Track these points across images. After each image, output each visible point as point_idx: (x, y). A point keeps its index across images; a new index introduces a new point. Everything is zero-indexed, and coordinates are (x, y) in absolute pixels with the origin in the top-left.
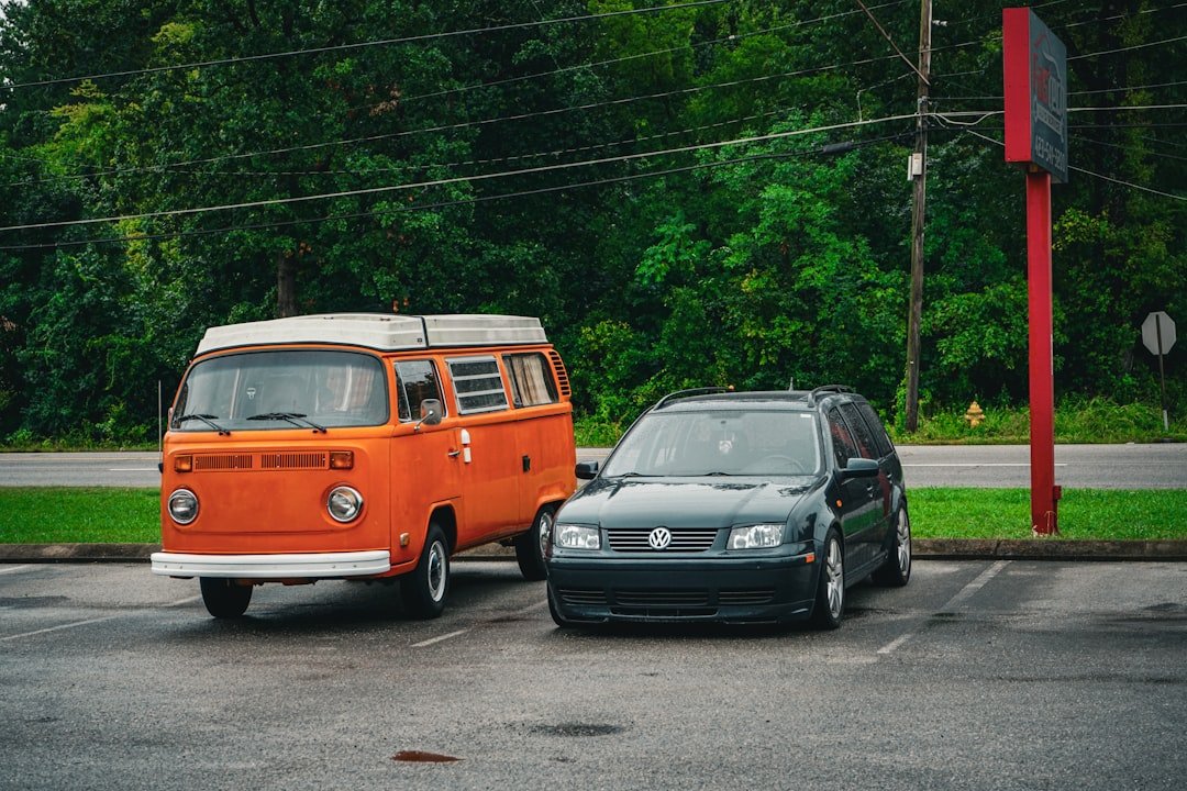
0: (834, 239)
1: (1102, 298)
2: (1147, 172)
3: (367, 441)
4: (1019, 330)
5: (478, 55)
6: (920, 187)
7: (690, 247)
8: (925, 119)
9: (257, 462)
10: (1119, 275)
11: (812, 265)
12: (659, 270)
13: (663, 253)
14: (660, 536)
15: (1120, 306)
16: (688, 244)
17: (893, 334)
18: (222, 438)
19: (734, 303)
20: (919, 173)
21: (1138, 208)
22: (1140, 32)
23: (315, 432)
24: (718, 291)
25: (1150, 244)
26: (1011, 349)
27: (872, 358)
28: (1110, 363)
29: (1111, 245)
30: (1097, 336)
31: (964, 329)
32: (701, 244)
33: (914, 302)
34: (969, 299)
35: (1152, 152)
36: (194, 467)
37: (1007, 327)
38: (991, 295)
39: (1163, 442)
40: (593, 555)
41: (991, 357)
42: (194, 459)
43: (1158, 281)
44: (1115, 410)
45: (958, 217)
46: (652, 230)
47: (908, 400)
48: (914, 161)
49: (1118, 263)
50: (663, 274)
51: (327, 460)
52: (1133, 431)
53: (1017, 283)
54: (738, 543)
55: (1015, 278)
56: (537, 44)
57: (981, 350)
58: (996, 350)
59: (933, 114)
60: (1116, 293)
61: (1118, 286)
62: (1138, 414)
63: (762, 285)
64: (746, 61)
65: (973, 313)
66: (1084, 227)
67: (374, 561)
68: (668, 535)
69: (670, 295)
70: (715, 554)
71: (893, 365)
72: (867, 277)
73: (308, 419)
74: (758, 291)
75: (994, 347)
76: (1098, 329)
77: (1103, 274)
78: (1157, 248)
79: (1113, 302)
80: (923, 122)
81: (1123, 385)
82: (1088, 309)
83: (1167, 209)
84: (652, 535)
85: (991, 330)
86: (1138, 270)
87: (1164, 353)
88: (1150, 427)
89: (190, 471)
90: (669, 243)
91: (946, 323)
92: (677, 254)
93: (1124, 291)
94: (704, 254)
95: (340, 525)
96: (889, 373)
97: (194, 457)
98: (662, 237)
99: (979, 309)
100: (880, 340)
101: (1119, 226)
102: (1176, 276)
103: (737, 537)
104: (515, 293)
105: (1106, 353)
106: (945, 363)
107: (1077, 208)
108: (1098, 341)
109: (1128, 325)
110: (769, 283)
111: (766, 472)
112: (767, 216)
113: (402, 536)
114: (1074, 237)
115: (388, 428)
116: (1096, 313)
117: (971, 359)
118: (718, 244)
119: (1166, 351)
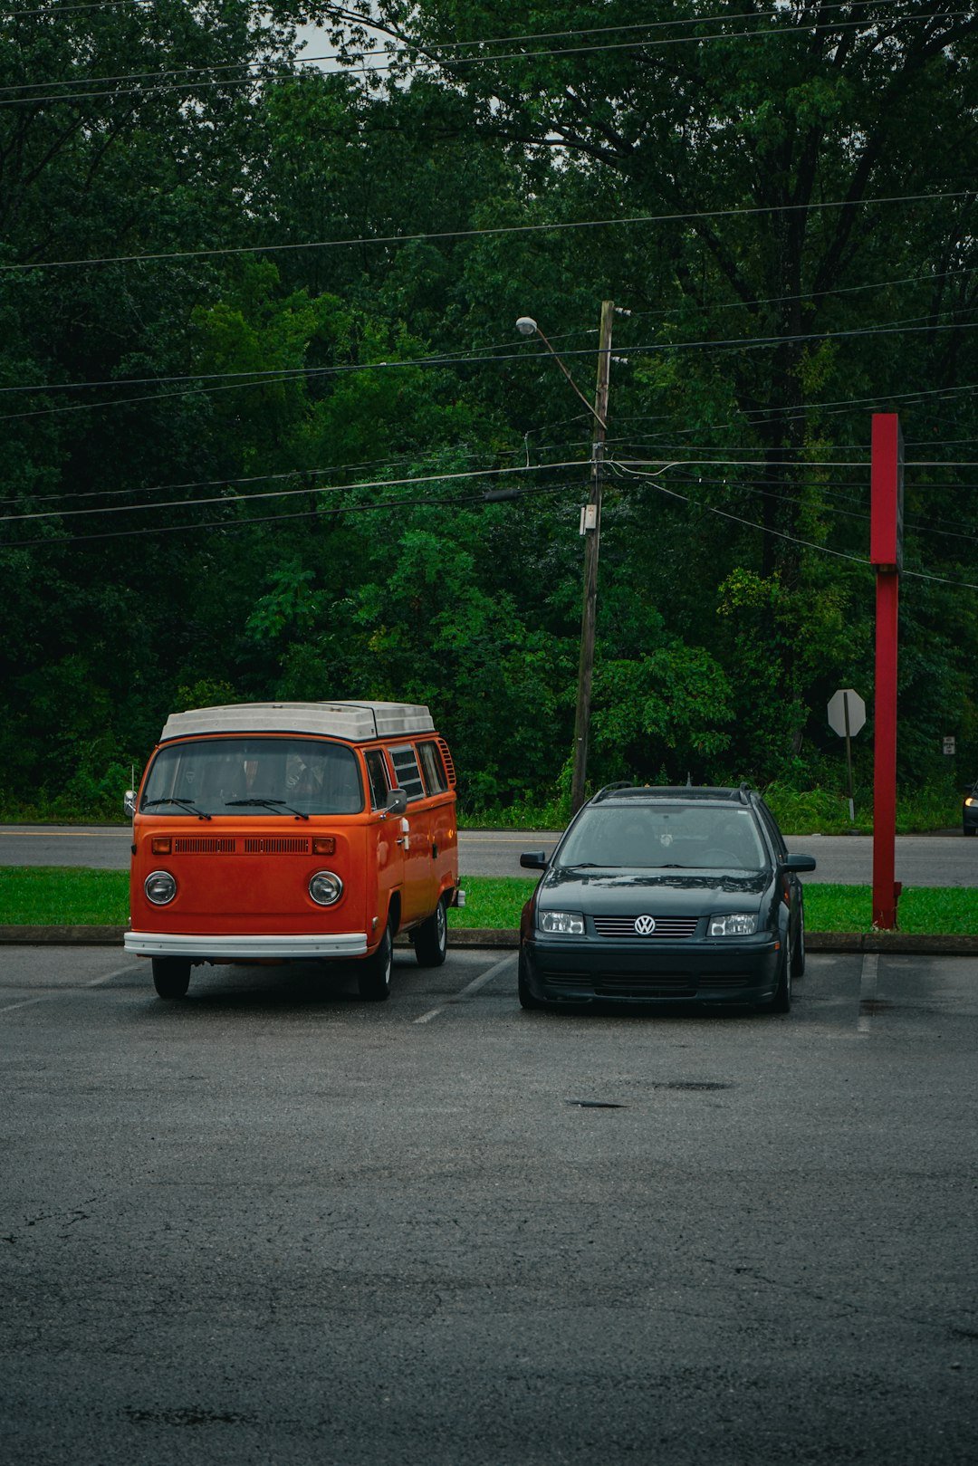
0: (478, 594)
1: (771, 670)
2: (823, 530)
3: (347, 828)
4: (682, 704)
5: (61, 364)
6: (593, 543)
7: (308, 598)
8: (601, 467)
9: (240, 847)
10: (791, 645)
11: (452, 622)
12: (274, 623)
13: (279, 604)
14: (645, 923)
15: (791, 679)
16: (306, 594)
17: (542, 705)
18: (202, 822)
19: (359, 664)
20: (594, 527)
21: (813, 570)
22: (821, 374)
23: (297, 818)
24: (339, 649)
25: (825, 611)
26: (672, 723)
27: (518, 731)
28: (779, 743)
29: (783, 611)
30: (765, 712)
31: (621, 700)
32: (320, 594)
33: (584, 671)
34: (625, 667)
35: (831, 508)
36: (173, 849)
37: (667, 700)
38: (651, 663)
39: (850, 834)
40: (581, 940)
41: (652, 733)
42: (174, 842)
43: (835, 652)
44: (795, 797)
45: (612, 573)
46: (262, 575)
47: (575, 781)
48: (588, 513)
49: (792, 631)
50: (279, 627)
51: (309, 845)
52: (817, 820)
53: (677, 650)
54: (716, 930)
55: (674, 644)
56: (140, 358)
57: (640, 725)
58: (658, 725)
59: (608, 462)
60: (787, 664)
61: (789, 657)
62: (819, 801)
63: (394, 644)
64: (375, 386)
65: (631, 683)
66: (753, 589)
67: (352, 942)
68: (653, 922)
69: (287, 653)
70: (698, 941)
71: (540, 740)
72: (512, 638)
73: (287, 805)
74: (386, 651)
75: (655, 722)
76: (766, 704)
77: (773, 644)
78: (832, 615)
79: (783, 675)
80: (599, 470)
81: (794, 769)
82: (755, 682)
83: (841, 572)
84: (637, 922)
85: (651, 703)
86: (811, 640)
87: (851, 735)
88: (833, 817)
89: (169, 853)
90: (283, 592)
91: (600, 694)
92: (294, 605)
93: (796, 662)
94: (325, 606)
95: (323, 909)
96: (535, 749)
97: (174, 839)
98: (275, 585)
99: (637, 678)
100: (527, 711)
101: (792, 589)
102: (853, 647)
103: (714, 925)
104: (101, 644)
105: (773, 731)
106: (600, 738)
107: (746, 568)
108: (765, 718)
109: (799, 702)
110: (400, 641)
111: (716, 865)
112: (405, 567)
113: (374, 919)
114: (741, 600)
115: (364, 816)
116: (764, 687)
117: (629, 734)
118: (341, 594)
119: (854, 733)
